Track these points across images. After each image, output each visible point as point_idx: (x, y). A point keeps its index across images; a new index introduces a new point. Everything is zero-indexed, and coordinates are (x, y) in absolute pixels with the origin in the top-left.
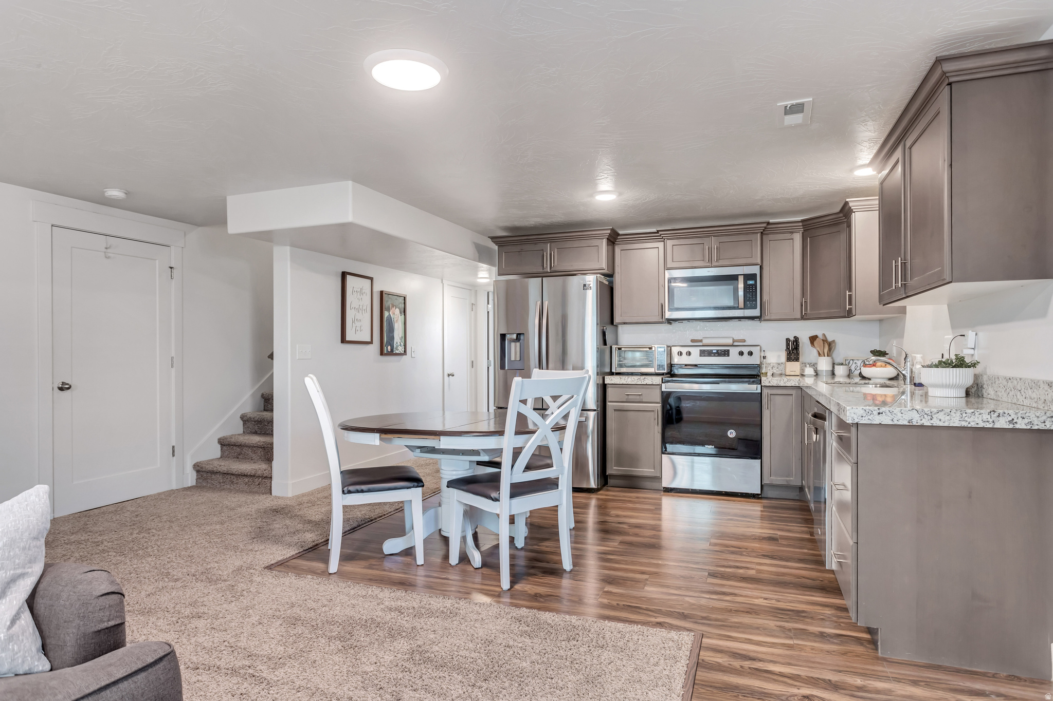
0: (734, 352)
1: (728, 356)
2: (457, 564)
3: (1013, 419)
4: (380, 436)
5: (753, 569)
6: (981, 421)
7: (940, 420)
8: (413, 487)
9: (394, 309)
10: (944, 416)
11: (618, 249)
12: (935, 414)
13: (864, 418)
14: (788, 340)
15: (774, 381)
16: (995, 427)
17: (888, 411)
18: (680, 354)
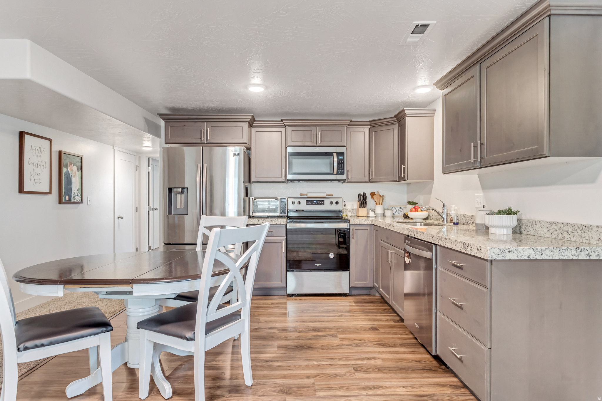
0: (327, 202)
1: (324, 204)
2: (146, 398)
3: (589, 253)
4: (64, 287)
5: (379, 358)
6: (571, 255)
7: (547, 255)
8: (102, 332)
9: (71, 166)
10: (549, 252)
11: (254, 130)
12: (544, 251)
13: (499, 256)
14: (359, 194)
15: (357, 221)
16: (579, 258)
17: (515, 250)
18: (293, 203)
